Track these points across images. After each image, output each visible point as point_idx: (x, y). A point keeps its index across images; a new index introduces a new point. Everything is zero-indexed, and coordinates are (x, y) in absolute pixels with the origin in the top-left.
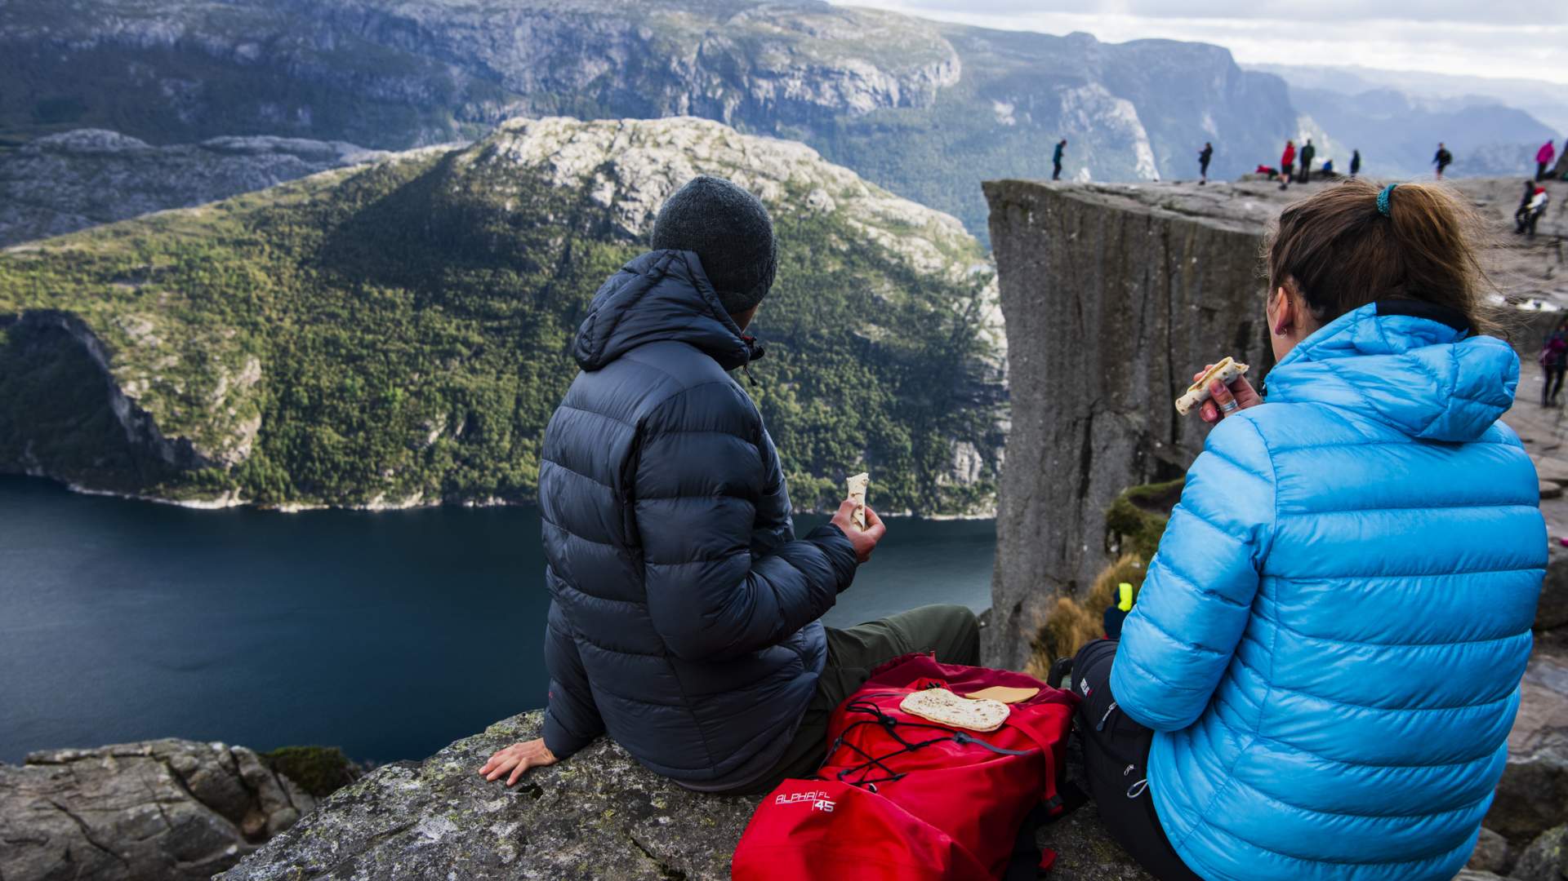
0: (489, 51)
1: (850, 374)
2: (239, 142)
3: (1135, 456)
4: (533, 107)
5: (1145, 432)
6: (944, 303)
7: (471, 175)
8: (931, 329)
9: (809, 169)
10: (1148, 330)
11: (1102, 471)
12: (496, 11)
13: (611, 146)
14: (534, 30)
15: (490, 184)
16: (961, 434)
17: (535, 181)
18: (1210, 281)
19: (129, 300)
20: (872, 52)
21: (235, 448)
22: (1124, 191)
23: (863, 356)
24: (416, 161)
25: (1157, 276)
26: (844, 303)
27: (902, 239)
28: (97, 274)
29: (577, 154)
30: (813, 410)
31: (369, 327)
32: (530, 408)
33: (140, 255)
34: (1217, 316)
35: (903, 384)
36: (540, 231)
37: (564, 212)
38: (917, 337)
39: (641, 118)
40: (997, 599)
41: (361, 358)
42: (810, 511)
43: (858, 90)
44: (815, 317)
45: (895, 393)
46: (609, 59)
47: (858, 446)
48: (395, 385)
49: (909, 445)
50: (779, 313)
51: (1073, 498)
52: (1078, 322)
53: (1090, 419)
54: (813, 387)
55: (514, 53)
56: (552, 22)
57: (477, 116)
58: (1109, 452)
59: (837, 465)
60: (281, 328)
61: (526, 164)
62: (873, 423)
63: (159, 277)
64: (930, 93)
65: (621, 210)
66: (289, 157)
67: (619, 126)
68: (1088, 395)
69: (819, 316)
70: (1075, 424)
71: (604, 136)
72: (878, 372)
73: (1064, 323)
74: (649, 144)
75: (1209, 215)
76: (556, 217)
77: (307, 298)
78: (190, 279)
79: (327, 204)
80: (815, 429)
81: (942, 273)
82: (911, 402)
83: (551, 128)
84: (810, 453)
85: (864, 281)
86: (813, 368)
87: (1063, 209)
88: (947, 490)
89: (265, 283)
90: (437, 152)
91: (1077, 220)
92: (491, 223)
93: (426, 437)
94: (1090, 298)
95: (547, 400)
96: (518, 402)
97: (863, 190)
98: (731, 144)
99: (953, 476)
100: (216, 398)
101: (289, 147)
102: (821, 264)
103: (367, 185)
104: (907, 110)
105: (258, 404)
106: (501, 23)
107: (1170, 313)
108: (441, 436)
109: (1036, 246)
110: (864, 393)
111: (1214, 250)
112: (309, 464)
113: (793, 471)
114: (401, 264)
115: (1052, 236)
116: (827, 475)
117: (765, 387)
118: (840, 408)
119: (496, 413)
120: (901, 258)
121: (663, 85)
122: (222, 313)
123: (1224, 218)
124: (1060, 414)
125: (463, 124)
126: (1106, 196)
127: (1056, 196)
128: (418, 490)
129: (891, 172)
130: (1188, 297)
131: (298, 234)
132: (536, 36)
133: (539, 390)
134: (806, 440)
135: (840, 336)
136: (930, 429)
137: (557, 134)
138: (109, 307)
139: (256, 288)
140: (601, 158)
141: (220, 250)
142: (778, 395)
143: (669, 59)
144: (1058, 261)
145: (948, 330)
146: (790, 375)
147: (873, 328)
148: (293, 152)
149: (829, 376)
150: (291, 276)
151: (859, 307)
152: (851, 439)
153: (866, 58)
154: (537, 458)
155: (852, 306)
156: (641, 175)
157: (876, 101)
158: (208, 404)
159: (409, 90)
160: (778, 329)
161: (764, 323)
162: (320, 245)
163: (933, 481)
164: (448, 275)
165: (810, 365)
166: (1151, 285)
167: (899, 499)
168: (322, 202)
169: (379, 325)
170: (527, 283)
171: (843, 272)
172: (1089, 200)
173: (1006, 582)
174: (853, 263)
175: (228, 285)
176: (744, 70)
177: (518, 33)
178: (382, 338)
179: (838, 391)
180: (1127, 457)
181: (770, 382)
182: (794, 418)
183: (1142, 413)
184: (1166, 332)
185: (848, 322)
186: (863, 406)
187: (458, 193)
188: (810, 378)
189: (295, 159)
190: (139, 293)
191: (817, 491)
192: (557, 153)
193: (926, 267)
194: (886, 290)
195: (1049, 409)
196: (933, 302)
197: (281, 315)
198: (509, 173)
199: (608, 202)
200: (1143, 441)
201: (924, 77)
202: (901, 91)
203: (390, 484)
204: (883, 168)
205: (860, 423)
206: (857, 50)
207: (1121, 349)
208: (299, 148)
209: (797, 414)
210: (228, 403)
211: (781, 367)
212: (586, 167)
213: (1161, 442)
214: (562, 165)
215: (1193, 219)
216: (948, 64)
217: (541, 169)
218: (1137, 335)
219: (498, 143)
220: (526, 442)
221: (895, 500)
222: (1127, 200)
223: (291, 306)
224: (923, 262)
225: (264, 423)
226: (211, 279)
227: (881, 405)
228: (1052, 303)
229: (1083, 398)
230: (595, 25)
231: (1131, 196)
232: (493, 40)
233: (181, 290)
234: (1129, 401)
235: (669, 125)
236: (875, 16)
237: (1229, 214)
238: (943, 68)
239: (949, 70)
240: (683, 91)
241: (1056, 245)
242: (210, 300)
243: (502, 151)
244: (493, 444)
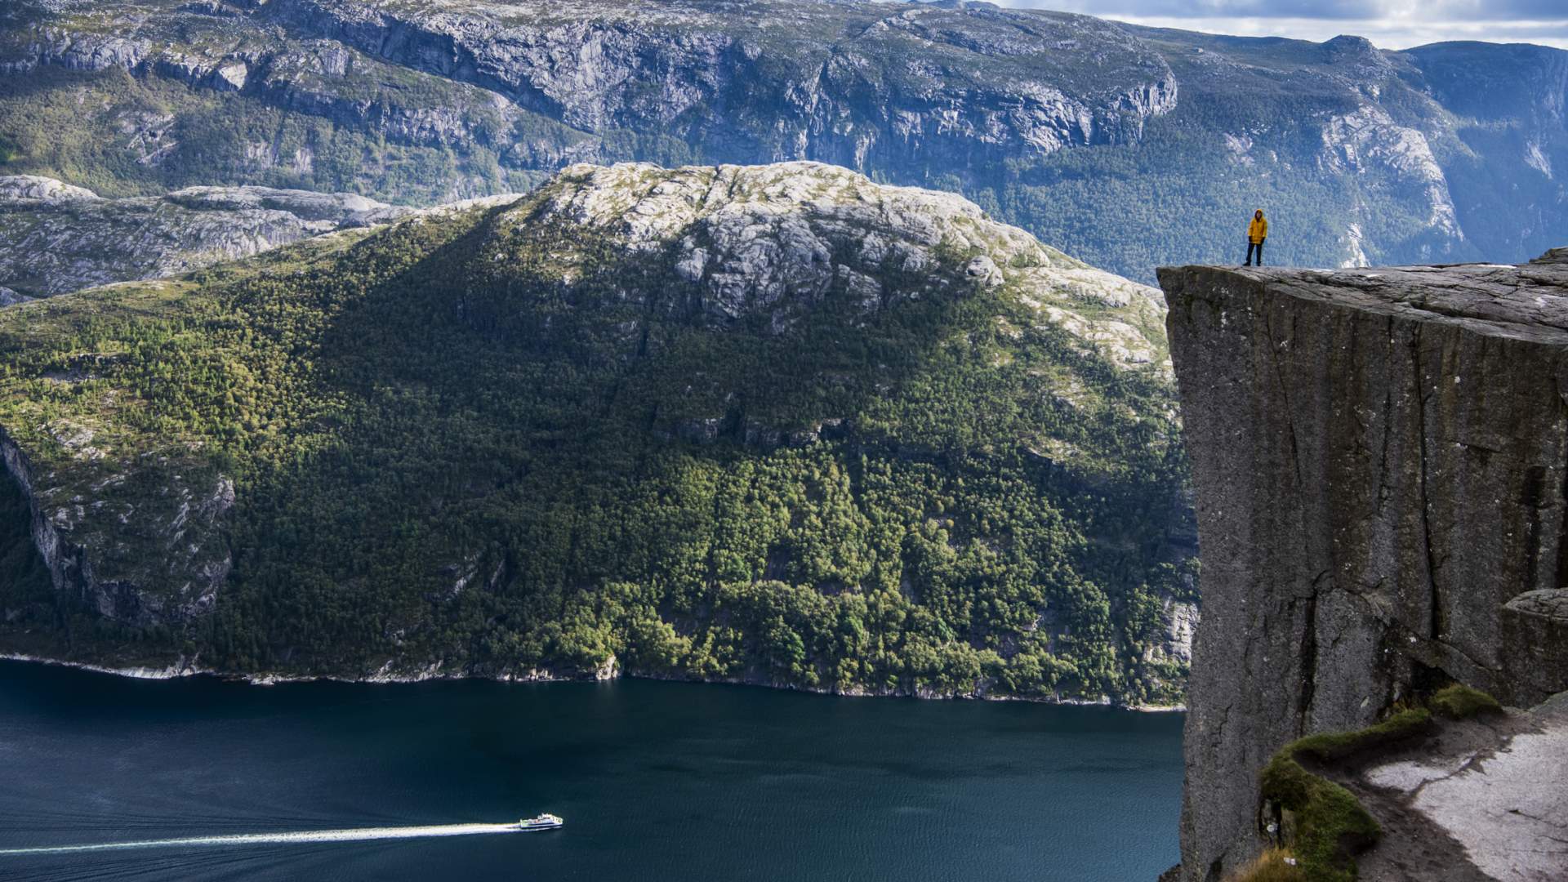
0: (546, 75)
1: (1023, 506)
2: (217, 193)
3: (1380, 655)
4: (603, 148)
5: (1393, 621)
6: (1155, 410)
7: (518, 238)
8: (1137, 447)
9: (969, 229)
10: (1394, 475)
11: (1332, 674)
12: (559, 23)
13: (704, 200)
14: (605, 47)
15: (544, 250)
16: (1179, 592)
17: (602, 246)
18: (1481, 410)
19: (65, 399)
20: (1055, 70)
21: (196, 598)
22: (1356, 281)
23: (1042, 482)
24: (447, 219)
25: (1404, 400)
26: (1016, 409)
27: (1095, 323)
28: (22, 364)
29: (658, 210)
30: (971, 554)
31: (380, 438)
32: (589, 547)
33: (82, 340)
34: (1493, 458)
35: (1095, 522)
36: (607, 313)
37: (641, 287)
38: (1116, 457)
39: (745, 164)
40: (1187, 851)
41: (369, 478)
42: (967, 695)
43: (1037, 122)
44: (975, 428)
45: (1086, 534)
46: (703, 85)
47: (1035, 606)
48: (411, 515)
49: (1106, 606)
50: (927, 424)
51: (1291, 710)
52: (1292, 462)
53: (1313, 598)
54: (973, 523)
55: (579, 77)
56: (629, 36)
57: (529, 160)
58: (1341, 647)
59: (1003, 632)
60: (264, 438)
61: (591, 224)
62: (1055, 575)
63: (105, 369)
64: (1136, 126)
65: (716, 284)
66: (283, 213)
67: (715, 173)
68: (1309, 566)
69: (982, 427)
70: (1292, 606)
71: (695, 187)
72: (1063, 504)
73: (1272, 464)
74: (755, 196)
75: (1479, 316)
76: (629, 292)
77: (300, 398)
78: (146, 372)
79: (330, 275)
80: (975, 581)
81: (1153, 369)
82: (1109, 546)
83: (627, 176)
84: (967, 613)
85: (1043, 379)
86: (972, 498)
87: (1268, 307)
88: (1161, 671)
89: (246, 379)
90: (476, 207)
91: (1288, 323)
92: (543, 301)
93: (452, 586)
94: (1309, 430)
95: (612, 537)
96: (575, 538)
97: (1043, 257)
98: (864, 197)
99: (1168, 651)
100: (175, 530)
101: (283, 200)
102: (985, 357)
103: (382, 251)
104: (1104, 148)
105: (229, 537)
106: (563, 39)
107: (1424, 454)
108: (468, 585)
109: (1233, 357)
110: (1042, 532)
111: (1485, 366)
112: (292, 620)
113: (944, 640)
114: (424, 354)
115: (1253, 344)
116: (991, 645)
117: (906, 524)
118: (1010, 553)
119: (544, 554)
120: (1094, 349)
121: (774, 119)
122: (187, 417)
123: (1502, 319)
124: (1269, 590)
125: (510, 171)
126: (1331, 289)
127: (1259, 288)
128: (438, 658)
129: (1081, 231)
130: (1449, 430)
131: (290, 314)
132: (607, 55)
133: (602, 524)
134: (962, 597)
135: (1011, 455)
136: (1137, 584)
137: (633, 183)
138: (38, 409)
139: (232, 385)
140: (689, 215)
141: (189, 335)
142: (925, 534)
143: (783, 84)
144: (1262, 379)
145: (1161, 448)
146: (942, 508)
147: (1056, 444)
148: (287, 207)
149: (994, 508)
150: (279, 370)
151: (1036, 414)
152: (1025, 596)
153: (1049, 79)
154: (598, 616)
155: (1027, 415)
156: (742, 238)
157: (1061, 137)
158: (164, 538)
159: (441, 127)
160: (926, 445)
161: (906, 436)
162: (318, 330)
163: (1140, 656)
164: (486, 370)
165: (968, 494)
166: (1395, 413)
167: (1093, 683)
168: (324, 272)
169: (394, 435)
170: (589, 381)
171: (1014, 367)
172: (1307, 296)
173: (1199, 827)
174: (1028, 355)
175: (195, 381)
176: (883, 98)
177: (585, 53)
178: (396, 452)
179: (1007, 530)
180: (1368, 655)
181: (914, 517)
182: (945, 566)
183: (1387, 593)
184: (1419, 480)
185: (1021, 436)
186: (1041, 550)
187: (501, 261)
188: (968, 513)
189: (290, 215)
190: (78, 391)
191: (978, 669)
192: (633, 209)
193: (1129, 361)
194: (1073, 392)
195: (1253, 585)
196: (1139, 409)
197: (265, 421)
198: (569, 235)
199: (700, 273)
200: (1390, 634)
201: (1127, 103)
202: (1094, 123)
203: (400, 649)
204: (1071, 227)
205: (1037, 573)
206: (1035, 69)
207: (1354, 502)
208: (296, 202)
209: (950, 561)
210: (190, 537)
211: (930, 497)
212: (670, 227)
213: (1416, 635)
214: (639, 225)
215: (1456, 321)
216: (1161, 85)
217: (610, 230)
218: (1378, 483)
219: (555, 196)
220: (585, 595)
221: (1087, 683)
222: (1360, 294)
223: (278, 410)
224: (1125, 353)
225: (235, 564)
226: (174, 373)
227: (1066, 549)
228: (1255, 436)
229: (1302, 569)
230: (685, 41)
231: (1365, 289)
232: (550, 59)
233: (133, 387)
234: (1368, 576)
235: (781, 171)
236: (1062, 23)
237: (1510, 314)
238: (1154, 91)
239: (1162, 94)
240: (801, 127)
241: (1260, 358)
242: (171, 400)
243: (560, 206)
244: (539, 596)
